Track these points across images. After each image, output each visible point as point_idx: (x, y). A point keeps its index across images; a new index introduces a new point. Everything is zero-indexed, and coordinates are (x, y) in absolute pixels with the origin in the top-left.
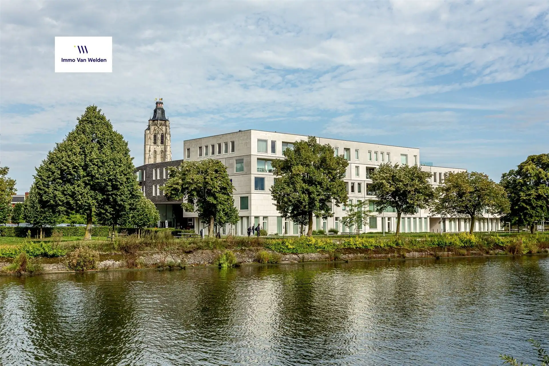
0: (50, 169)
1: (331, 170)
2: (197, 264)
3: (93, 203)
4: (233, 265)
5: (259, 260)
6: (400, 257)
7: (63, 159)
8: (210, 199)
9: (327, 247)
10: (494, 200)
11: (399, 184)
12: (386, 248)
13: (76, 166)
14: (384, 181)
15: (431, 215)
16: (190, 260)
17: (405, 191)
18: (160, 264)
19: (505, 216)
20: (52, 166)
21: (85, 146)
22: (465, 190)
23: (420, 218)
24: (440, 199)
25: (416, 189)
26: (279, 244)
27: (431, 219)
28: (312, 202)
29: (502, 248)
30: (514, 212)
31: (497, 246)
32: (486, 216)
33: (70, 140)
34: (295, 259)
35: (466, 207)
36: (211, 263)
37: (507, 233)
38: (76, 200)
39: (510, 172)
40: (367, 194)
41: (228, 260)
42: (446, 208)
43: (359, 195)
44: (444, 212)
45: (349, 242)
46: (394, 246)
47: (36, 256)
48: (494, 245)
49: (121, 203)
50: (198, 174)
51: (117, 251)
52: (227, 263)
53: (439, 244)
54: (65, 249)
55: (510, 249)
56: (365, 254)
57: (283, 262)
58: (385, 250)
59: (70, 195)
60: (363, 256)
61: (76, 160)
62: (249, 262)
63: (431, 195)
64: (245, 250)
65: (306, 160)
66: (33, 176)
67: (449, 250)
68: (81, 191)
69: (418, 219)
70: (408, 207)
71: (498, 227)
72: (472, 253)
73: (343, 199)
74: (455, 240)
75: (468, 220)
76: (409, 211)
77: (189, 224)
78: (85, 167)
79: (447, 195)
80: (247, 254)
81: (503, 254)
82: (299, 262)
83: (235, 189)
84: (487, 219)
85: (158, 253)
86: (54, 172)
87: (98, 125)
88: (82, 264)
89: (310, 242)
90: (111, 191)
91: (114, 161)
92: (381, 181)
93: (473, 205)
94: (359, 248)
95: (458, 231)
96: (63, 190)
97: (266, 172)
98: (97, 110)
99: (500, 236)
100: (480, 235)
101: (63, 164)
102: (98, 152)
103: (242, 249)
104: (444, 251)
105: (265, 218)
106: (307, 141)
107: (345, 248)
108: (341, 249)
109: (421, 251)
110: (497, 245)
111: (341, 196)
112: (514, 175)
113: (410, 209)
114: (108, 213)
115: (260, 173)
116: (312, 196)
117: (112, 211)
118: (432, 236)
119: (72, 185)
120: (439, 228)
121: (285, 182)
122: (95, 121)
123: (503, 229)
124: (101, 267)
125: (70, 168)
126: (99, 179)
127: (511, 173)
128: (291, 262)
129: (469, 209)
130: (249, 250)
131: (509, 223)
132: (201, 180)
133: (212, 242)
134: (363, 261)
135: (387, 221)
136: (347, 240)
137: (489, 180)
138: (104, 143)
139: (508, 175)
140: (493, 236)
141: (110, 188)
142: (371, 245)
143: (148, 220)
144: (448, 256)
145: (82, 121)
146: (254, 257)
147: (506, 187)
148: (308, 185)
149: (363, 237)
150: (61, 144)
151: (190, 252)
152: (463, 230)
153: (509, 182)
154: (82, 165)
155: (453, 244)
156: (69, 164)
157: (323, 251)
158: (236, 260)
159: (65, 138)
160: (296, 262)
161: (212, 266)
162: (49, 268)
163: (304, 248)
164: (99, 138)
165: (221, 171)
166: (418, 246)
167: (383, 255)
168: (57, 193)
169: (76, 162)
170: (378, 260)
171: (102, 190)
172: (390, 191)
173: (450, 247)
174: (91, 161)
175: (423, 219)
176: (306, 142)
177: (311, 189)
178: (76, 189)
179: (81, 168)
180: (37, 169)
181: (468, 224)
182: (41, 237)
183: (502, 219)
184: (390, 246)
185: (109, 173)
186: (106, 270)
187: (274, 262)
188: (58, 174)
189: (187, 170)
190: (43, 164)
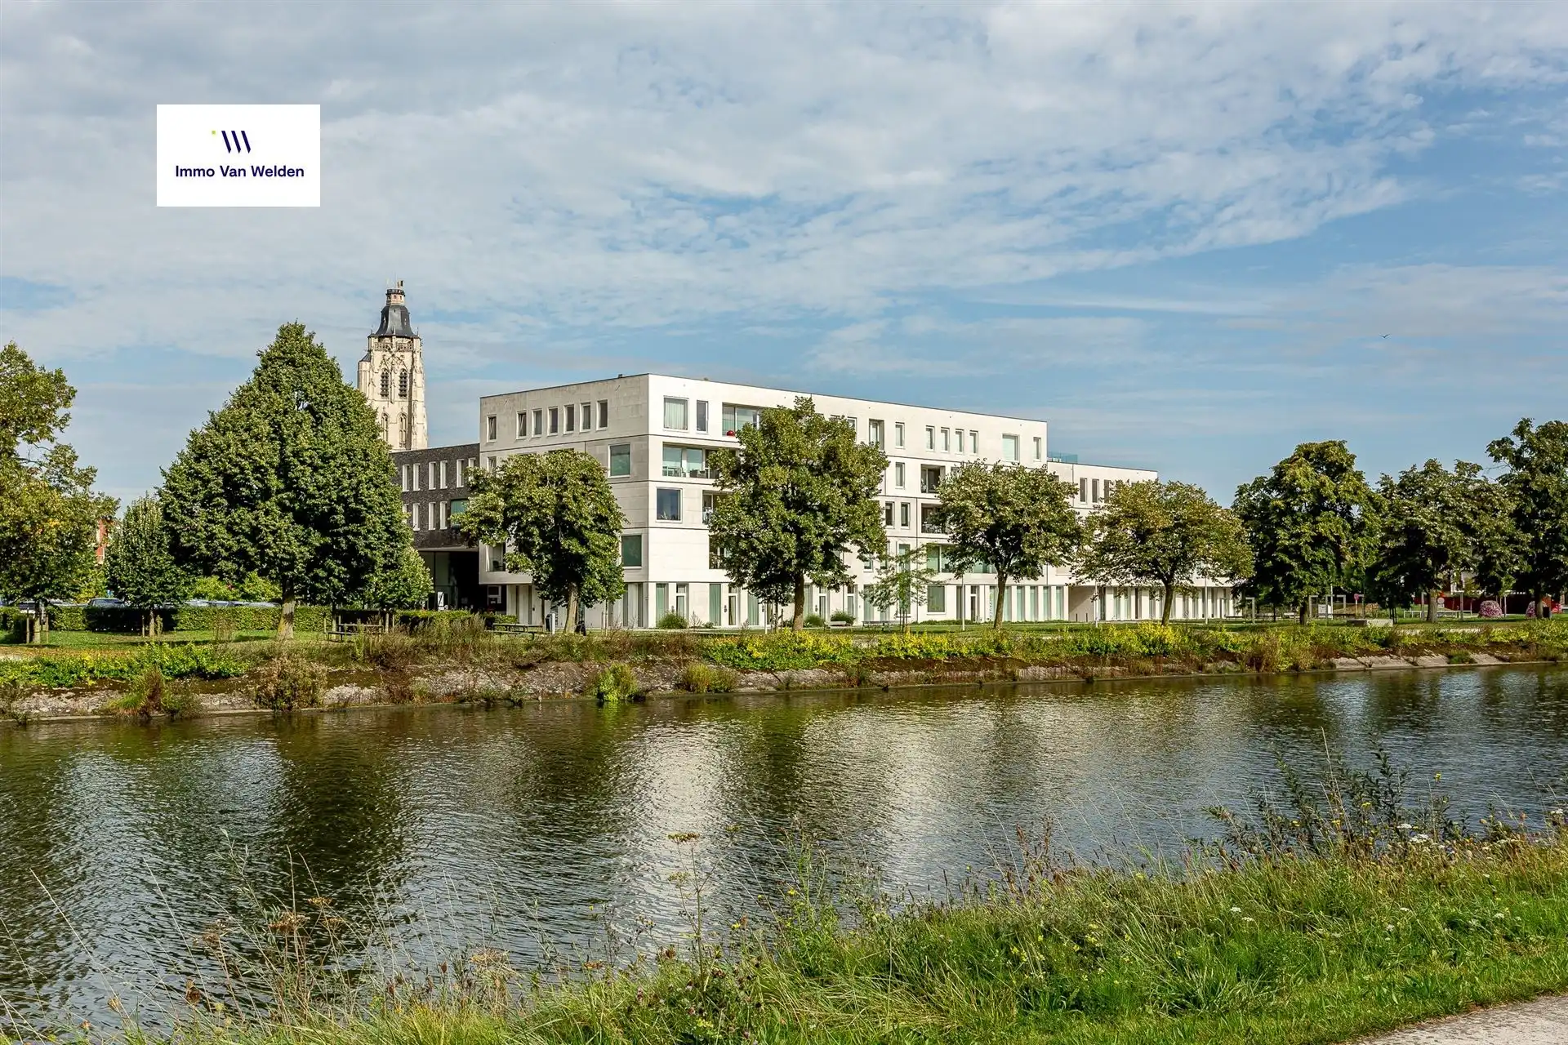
0: (197, 472)
1: (849, 477)
2: (549, 694)
3: (301, 553)
4: (630, 696)
5: (686, 684)
6: (1006, 678)
7: (231, 450)
8: (572, 545)
9: (841, 655)
10: (1218, 548)
11: (1004, 511)
12: (974, 657)
13: (262, 467)
14: (969, 503)
15: (1073, 581)
16: (532, 684)
17: (1017, 527)
18: (465, 695)
19: (1244, 584)
20: (203, 467)
21: (279, 418)
22: (1153, 524)
23: (1047, 587)
24: (1095, 544)
25: (1042, 522)
26: (731, 648)
27: (1072, 588)
28: (804, 551)
29: (1232, 657)
30: (1263, 575)
31: (1223, 653)
32: (1199, 582)
33: (244, 405)
34: (769, 683)
35: (1155, 563)
36: (581, 692)
37: (1247, 622)
38: (262, 547)
39: (1255, 482)
40: (923, 531)
41: (618, 685)
42: (1109, 565)
43: (904, 532)
44: (1102, 574)
45: (890, 644)
46: (993, 652)
47: (181, 676)
48: (1215, 652)
49: (366, 554)
50: (541, 485)
51: (363, 664)
52: (616, 692)
53: (1093, 648)
54: (244, 660)
55: (1252, 660)
56: (926, 671)
57: (742, 690)
58: (972, 662)
59: (246, 535)
60: (922, 676)
61: (261, 451)
62: (665, 689)
63: (1076, 536)
64: (654, 661)
65: (791, 452)
66: (156, 488)
67: (1114, 662)
68: (274, 525)
69: (1041, 589)
70: (1023, 564)
71: (1227, 609)
72: (1164, 669)
73: (875, 545)
74: (1129, 640)
75: (1158, 593)
76: (1026, 573)
77: (491, 599)
78: (283, 469)
79: (1110, 534)
80: (660, 671)
81: (1236, 672)
82: (778, 689)
83: (626, 520)
84: (1203, 589)
85: (455, 669)
86: (209, 481)
87: (309, 369)
88: (288, 693)
89: (802, 645)
90: (344, 525)
91: (349, 456)
92: (962, 504)
93: (1171, 560)
94: (912, 657)
95: (1133, 618)
96: (230, 523)
97: (685, 476)
98: (306, 334)
99: (1229, 629)
100: (1186, 626)
101: (231, 460)
102: (311, 433)
103: (647, 660)
104: (1104, 664)
105: (681, 585)
106: (793, 409)
107: (882, 658)
108: (871, 661)
109: (1052, 664)
110: (1222, 650)
111: (871, 536)
112: (1265, 489)
113: (1028, 568)
114: (335, 577)
115: (668, 478)
116: (806, 537)
117: (344, 573)
118: (1076, 630)
119: (251, 511)
120: (1091, 612)
121: (742, 506)
122: (302, 359)
123: (1240, 614)
124: (330, 702)
125: (246, 472)
126: (315, 498)
127: (1258, 484)
128: (761, 689)
129: (1161, 567)
130: (664, 662)
131: (1253, 598)
132: (551, 500)
133: (578, 644)
134: (922, 687)
135: (968, 595)
136: (884, 639)
137: (1207, 502)
138: (325, 414)
139: (1251, 489)
140: (1214, 629)
141: (340, 518)
142: (940, 651)
143: (410, 593)
144: (1112, 675)
145: (270, 359)
146: (676, 677)
147: (1246, 518)
148: (796, 511)
149: (921, 633)
150: (222, 415)
151: (529, 667)
152: (1145, 614)
153: (1252, 506)
154: (276, 464)
155: (1124, 649)
156: (244, 462)
157: (832, 665)
158: (637, 685)
159: (229, 400)
160: (771, 689)
161: (582, 698)
162: (213, 703)
163: (789, 658)
164: (312, 400)
165: (595, 479)
166: (1044, 655)
167: (967, 673)
168: (216, 528)
169: (260, 458)
170: (956, 683)
171: (323, 523)
172: (983, 525)
173: (1118, 655)
174: (296, 454)
175: (1054, 589)
176: (790, 411)
177: (803, 520)
178: (262, 519)
179: (273, 471)
180: (164, 474)
181: (1157, 603)
182: (152, 632)
183: (1235, 591)
184: (982, 653)
185: (338, 482)
186: (341, 709)
187: (721, 688)
188: (218, 484)
189: (517, 476)
190: (180, 462)
